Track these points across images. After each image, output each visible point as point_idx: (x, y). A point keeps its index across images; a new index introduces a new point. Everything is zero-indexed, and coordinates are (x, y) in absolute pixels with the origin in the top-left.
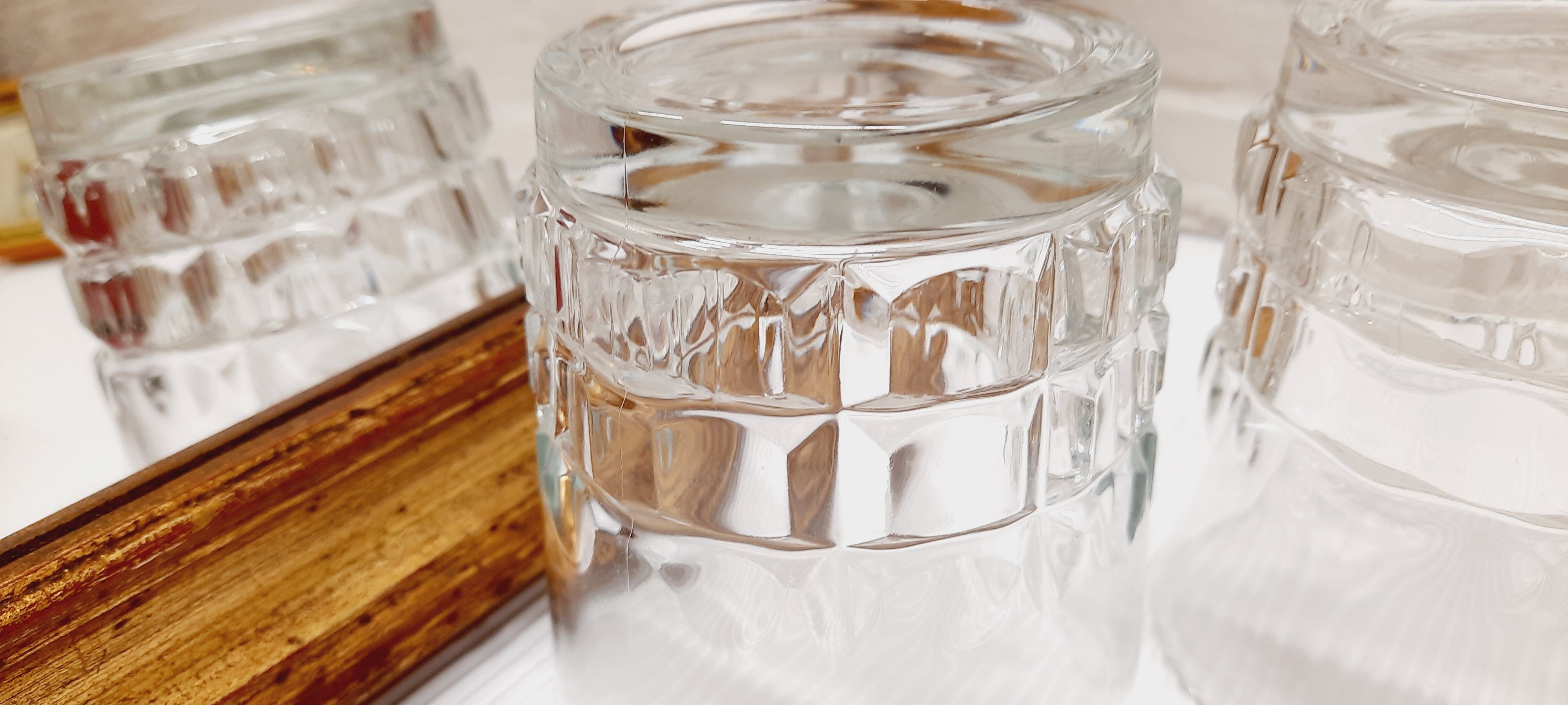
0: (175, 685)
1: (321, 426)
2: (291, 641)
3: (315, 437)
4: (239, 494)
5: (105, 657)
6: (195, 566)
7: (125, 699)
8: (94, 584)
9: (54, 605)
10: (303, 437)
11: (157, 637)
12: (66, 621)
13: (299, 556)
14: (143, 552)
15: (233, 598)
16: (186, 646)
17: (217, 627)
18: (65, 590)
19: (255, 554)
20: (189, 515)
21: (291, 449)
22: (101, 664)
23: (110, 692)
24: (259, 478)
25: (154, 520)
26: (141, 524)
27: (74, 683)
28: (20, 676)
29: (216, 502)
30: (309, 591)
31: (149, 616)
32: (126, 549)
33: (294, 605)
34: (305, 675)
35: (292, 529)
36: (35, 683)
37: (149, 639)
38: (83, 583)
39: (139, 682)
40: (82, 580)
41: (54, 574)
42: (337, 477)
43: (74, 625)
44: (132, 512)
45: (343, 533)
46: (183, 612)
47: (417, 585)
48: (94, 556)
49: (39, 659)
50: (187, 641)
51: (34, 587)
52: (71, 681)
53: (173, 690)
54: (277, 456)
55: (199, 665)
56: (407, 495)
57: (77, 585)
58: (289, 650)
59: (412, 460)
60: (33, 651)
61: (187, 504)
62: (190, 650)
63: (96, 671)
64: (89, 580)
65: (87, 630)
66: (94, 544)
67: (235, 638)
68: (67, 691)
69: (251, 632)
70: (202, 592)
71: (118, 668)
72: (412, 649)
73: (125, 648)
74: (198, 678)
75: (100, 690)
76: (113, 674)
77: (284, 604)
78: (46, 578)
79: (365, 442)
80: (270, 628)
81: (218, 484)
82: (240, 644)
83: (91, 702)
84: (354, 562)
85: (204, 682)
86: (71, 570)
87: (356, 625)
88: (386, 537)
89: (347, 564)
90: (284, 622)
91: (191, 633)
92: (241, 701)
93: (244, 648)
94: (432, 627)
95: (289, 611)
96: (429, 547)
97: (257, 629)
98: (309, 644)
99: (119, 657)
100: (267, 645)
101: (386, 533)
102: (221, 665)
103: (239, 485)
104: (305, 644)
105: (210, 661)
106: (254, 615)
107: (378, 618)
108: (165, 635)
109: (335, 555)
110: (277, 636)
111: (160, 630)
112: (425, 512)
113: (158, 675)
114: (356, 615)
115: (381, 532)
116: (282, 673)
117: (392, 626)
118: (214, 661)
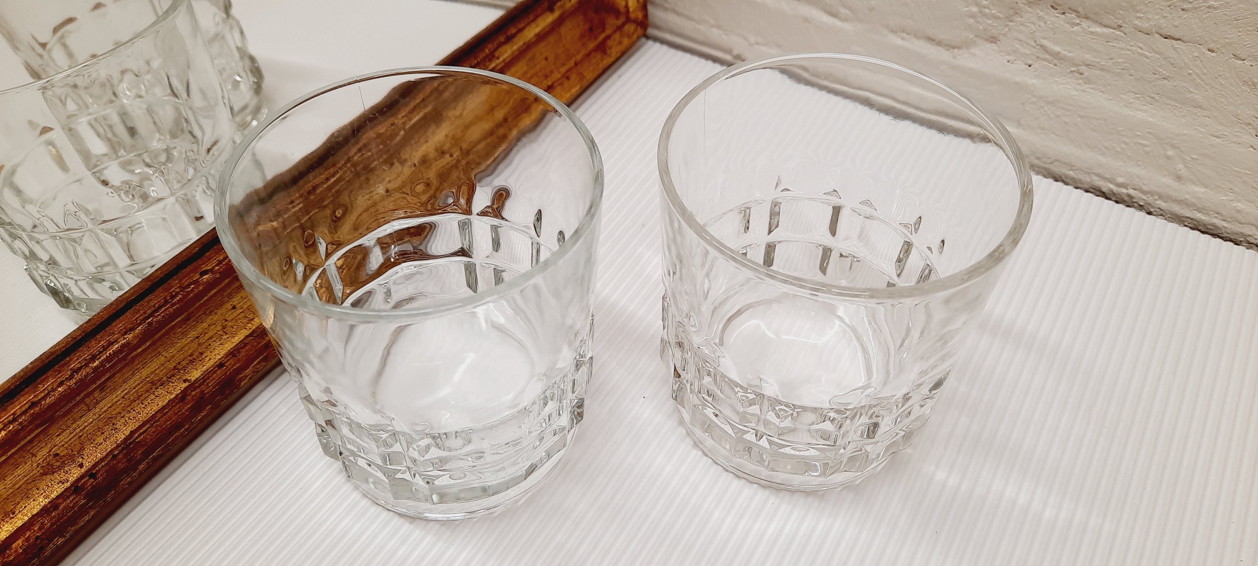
0: (132, 408)
1: (185, 283)
2: (185, 381)
5: (98, 403)
6: (133, 359)
7: (110, 418)
8: (88, 377)
9: (72, 390)
11: (120, 390)
12: (78, 394)
13: (183, 341)
14: (108, 359)
15: (153, 365)
17: (148, 380)
18: (76, 383)
19: (161, 345)
20: (127, 339)
21: (173, 297)
22: (97, 406)
23: (102, 416)
25: (111, 344)
26: (105, 346)
27: (85, 416)
28: (62, 419)
29: (139, 330)
30: (191, 355)
31: (116, 382)
32: (100, 360)
33: (184, 363)
34: (194, 396)
35: (178, 330)
36: (68, 420)
37: (117, 391)
39: (115, 410)
40: (83, 377)
41: (69, 376)
43: (82, 395)
45: (205, 325)
46: (131, 376)
47: (246, 345)
48: (86, 365)
49: (69, 411)
50: (134, 388)
51: (61, 383)
52: (83, 415)
53: (132, 411)
55: (142, 398)
56: (236, 300)
57: (81, 380)
58: (185, 385)
60: (65, 409)
61: (123, 334)
62: (137, 391)
63: (94, 409)
64: (86, 376)
65: (89, 395)
66: (83, 359)
67: (157, 383)
69: (165, 379)
70: (138, 367)
71: (104, 406)
72: (246, 377)
73: (106, 397)
74: (143, 404)
75: (97, 416)
76: (102, 408)
77: (179, 363)
78: (66, 379)
79: (210, 285)
80: (173, 376)
81: (139, 321)
82: (160, 386)
83: (95, 422)
84: (211, 338)
85: (146, 405)
86: (77, 373)
87: (217, 369)
88: (226, 323)
89: (208, 339)
90: (180, 372)
91: (136, 384)
92: (165, 412)
93: (162, 387)
94: (255, 365)
95: (182, 367)
96: (250, 325)
97: (167, 377)
98: (194, 381)
99: (104, 401)
100: (174, 384)
101: (226, 321)
102: (153, 397)
103: (150, 320)
104: (192, 382)
105: (147, 396)
106: (164, 371)
107: (227, 364)
108: (124, 387)
109: (201, 336)
110: (178, 379)
111: (121, 386)
112: (245, 307)
113: (122, 405)
114: (215, 365)
115: (224, 321)
116: (182, 397)
117: (235, 367)
118: (149, 395)
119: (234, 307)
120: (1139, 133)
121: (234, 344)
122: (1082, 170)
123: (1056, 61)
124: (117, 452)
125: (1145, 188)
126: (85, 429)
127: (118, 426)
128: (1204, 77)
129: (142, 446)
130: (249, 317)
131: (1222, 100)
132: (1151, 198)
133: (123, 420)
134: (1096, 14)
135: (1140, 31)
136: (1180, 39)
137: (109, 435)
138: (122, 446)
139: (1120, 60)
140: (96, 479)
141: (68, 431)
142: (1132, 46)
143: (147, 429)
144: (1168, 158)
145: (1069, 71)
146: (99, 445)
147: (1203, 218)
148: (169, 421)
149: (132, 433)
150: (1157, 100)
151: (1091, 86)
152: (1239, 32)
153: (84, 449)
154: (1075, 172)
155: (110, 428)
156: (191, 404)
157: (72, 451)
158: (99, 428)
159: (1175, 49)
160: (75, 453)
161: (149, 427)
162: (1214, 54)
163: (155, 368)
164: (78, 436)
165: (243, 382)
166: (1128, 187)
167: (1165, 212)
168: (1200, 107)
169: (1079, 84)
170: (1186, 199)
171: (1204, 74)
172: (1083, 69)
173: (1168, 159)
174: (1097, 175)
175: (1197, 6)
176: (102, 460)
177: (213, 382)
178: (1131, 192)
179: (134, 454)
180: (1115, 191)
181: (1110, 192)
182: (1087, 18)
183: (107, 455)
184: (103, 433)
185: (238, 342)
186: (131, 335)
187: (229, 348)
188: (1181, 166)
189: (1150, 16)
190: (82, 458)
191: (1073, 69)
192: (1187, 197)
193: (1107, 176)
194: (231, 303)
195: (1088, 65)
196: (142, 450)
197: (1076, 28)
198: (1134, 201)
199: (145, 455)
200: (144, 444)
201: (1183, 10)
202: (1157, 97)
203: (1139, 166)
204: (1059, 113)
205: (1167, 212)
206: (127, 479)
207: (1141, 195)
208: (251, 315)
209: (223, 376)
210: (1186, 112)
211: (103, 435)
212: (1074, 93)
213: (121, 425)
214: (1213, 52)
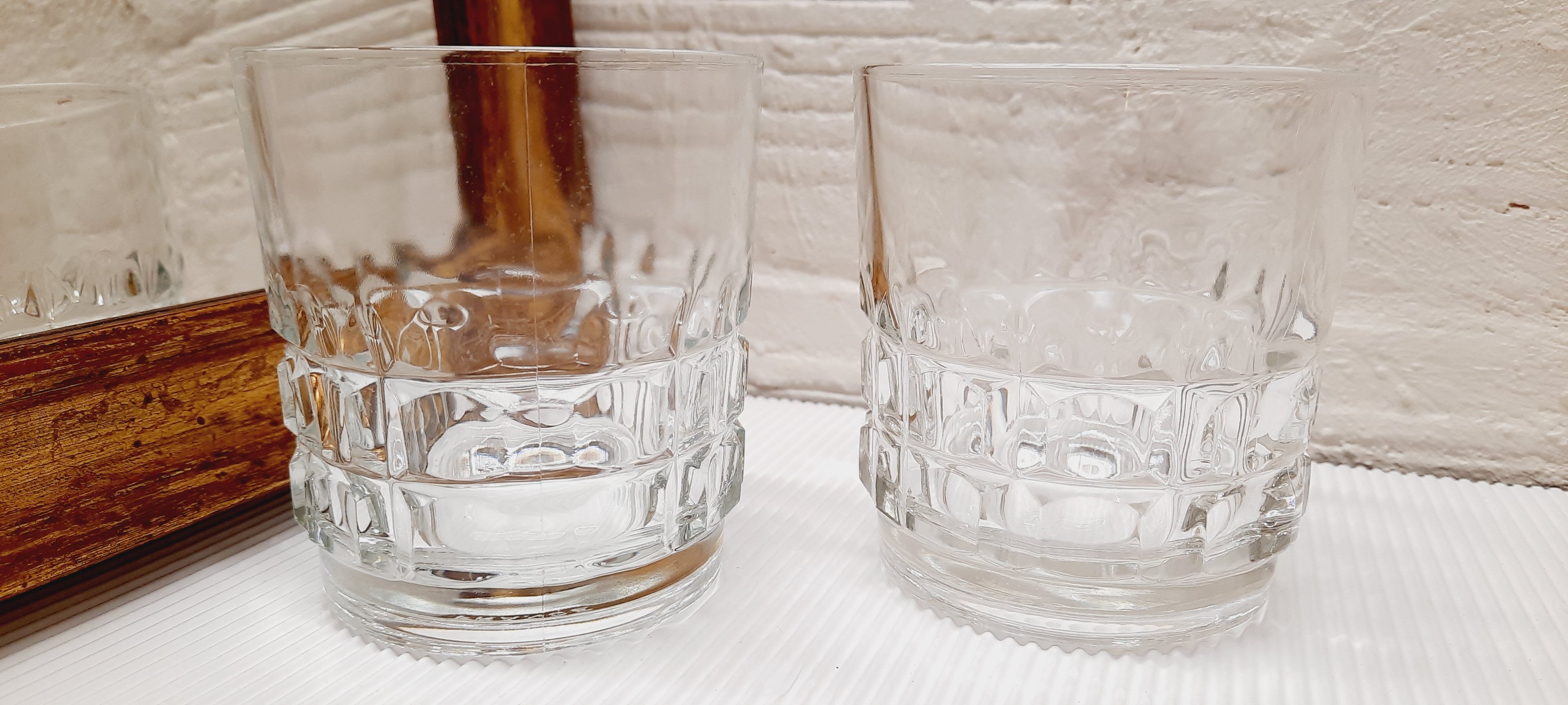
125: (1366, 435)
128: (1387, 243)
131: (1423, 270)
132: (1379, 451)
144: (1381, 377)
147: (1463, 463)
152: (1410, 167)
162: (1388, 207)
166: (1342, 441)
168: (1398, 289)
170: (1429, 437)
171: (1386, 238)
173: (1382, 379)
178: (1348, 447)
180: (1325, 453)
188: (1402, 386)
192: (1428, 433)
198: (1357, 461)
203: (1345, 402)
205: (1409, 467)
207: (1365, 449)
210: (1380, 301)
214: (1386, 204)
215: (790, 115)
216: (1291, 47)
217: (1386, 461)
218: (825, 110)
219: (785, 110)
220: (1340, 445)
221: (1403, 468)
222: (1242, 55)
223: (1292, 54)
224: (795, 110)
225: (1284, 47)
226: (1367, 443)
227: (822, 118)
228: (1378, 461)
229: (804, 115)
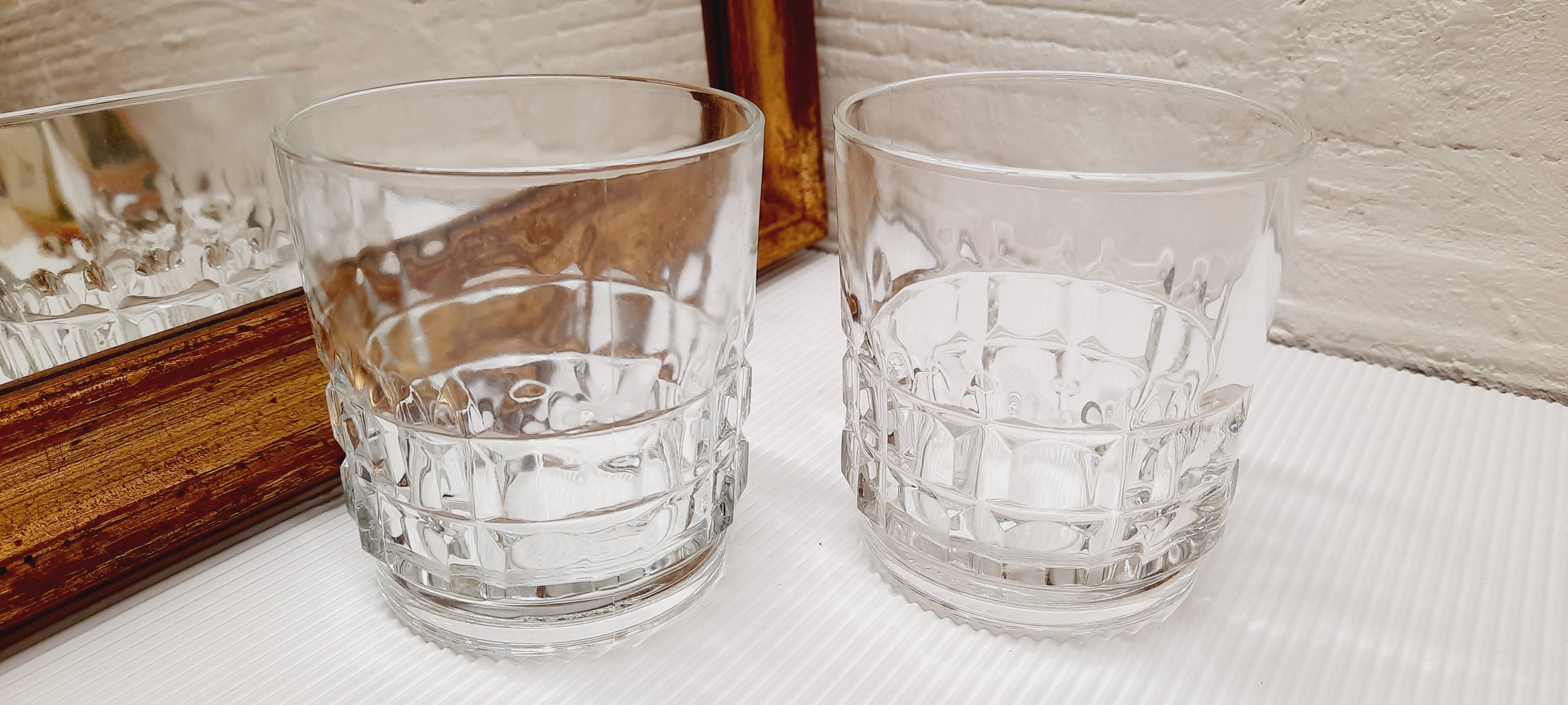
0: (108, 489)
1: (218, 334)
2: (188, 472)
3: (214, 340)
4: (160, 368)
5: (64, 463)
6: (127, 412)
7: (74, 493)
8: (60, 409)
9: (36, 419)
10: (205, 338)
11: (98, 457)
12: (41, 431)
13: (198, 420)
14: (94, 395)
15: (151, 440)
16: (117, 466)
17: (139, 457)
18: (43, 410)
19: (168, 412)
20: (125, 377)
21: (196, 346)
22: (61, 467)
23: (65, 487)
24: (173, 360)
25: (102, 377)
26: (94, 378)
27: (43, 476)
28: (9, 463)
29: (143, 371)
30: (204, 444)
31: (95, 441)
32: (83, 392)
33: (193, 451)
34: (197, 493)
35: (194, 398)
36: (18, 469)
37: (93, 457)
38: (54, 407)
40: (54, 406)
41: (36, 400)
42: (227, 369)
43: (46, 435)
44: (88, 371)
45: (231, 410)
46: (118, 444)
48: (63, 394)
49: (21, 453)
50: (118, 463)
51: (22, 406)
52: (41, 475)
54: (187, 348)
55: (126, 479)
56: (278, 391)
57: (50, 408)
58: (186, 477)
59: (281, 366)
60: (19, 447)
61: (125, 370)
62: (120, 469)
63: (57, 471)
64: (58, 406)
65: (54, 440)
66: (63, 386)
67: (150, 466)
68: (38, 481)
69: (162, 463)
70: (130, 432)
71: (71, 472)
73: (77, 460)
74: (124, 487)
75: (59, 484)
76: (68, 475)
77: (186, 449)
78: (32, 403)
79: (248, 347)
80: (175, 462)
81: (145, 361)
82: (154, 471)
83: (53, 491)
84: (236, 430)
85: (128, 489)
86: (48, 400)
87: (234, 468)
88: (260, 417)
89: (232, 430)
90: (185, 461)
91: (121, 458)
92: (151, 504)
93: (155, 473)
94: (287, 477)
95: (189, 455)
96: (290, 427)
97: (166, 463)
98: (201, 475)
99: (73, 465)
100: (172, 473)
101: (260, 414)
102: (140, 481)
103: (160, 363)
104: (198, 475)
105: (133, 478)
106: (164, 453)
107: (250, 466)
108: (103, 456)
109: (223, 424)
110: (179, 468)
111: (101, 452)
112: (289, 404)
113: (97, 482)
114: (234, 462)
115: (257, 414)
116: (180, 492)
117: (260, 472)
118: (135, 479)
119: (274, 401)
120: (1450, 279)
121: (265, 444)
122: (1388, 345)
123: (1328, 202)
124: (71, 539)
125: (1474, 355)
126: (37, 496)
127: (83, 506)
128: (1515, 190)
129: (109, 540)
130: (292, 417)
131: (1545, 217)
132: (1486, 370)
133: (92, 501)
134: (1365, 131)
135: (1422, 146)
136: (1474, 147)
137: (68, 514)
138: (82, 532)
139: (1406, 187)
140: (33, 566)
141: (14, 490)
142: (1417, 166)
143: (122, 520)
144: (1495, 307)
145: (1346, 212)
146: (51, 523)
147: (1561, 387)
148: (155, 516)
149: (100, 519)
150: (1463, 233)
151: (1377, 228)
152: (1544, 124)
153: (29, 524)
154: (1380, 347)
155: (73, 506)
156: (190, 502)
157: (12, 522)
158: (57, 502)
159: (1470, 160)
160: (14, 525)
161: (126, 518)
162: (1520, 159)
163: (152, 446)
164: (25, 503)
165: (267, 496)
166: (1453, 359)
167: (1508, 387)
168: (1520, 232)
169: (1362, 227)
170: (1532, 363)
171: (1514, 186)
172: (1362, 206)
173: (1495, 309)
174: (1407, 347)
175: (1484, 100)
176: (50, 543)
177: (227, 483)
178: (1458, 364)
179: (96, 547)
180: (1437, 367)
181: (1431, 369)
182: (1355, 140)
183: (59, 538)
184: (60, 510)
185: (271, 442)
186: (132, 374)
187: (257, 447)
188: (1513, 317)
189: (1431, 123)
190: (23, 534)
191: (1350, 209)
192: (1532, 359)
193: (1422, 347)
194: (271, 393)
195: (1368, 201)
196: (109, 543)
197: (1345, 156)
198: (1465, 377)
199: (112, 551)
200: (113, 538)
201: (1469, 109)
202: (1462, 228)
203: (1460, 326)
204: (1343, 269)
205: (1510, 386)
206: (76, 579)
207: (1472, 368)
208: (295, 416)
209: (241, 478)
210: (1503, 241)
211: (60, 512)
212: (1357, 239)
213: (87, 506)
214: (1518, 156)
215: (990, 41)
216: (1445, 8)
217: (1492, 379)
218: (1020, 38)
219: (986, 36)
220: (1451, 362)
221: (1504, 388)
222: (1399, 13)
223: (1445, 15)
224: (995, 36)
225: (1438, 8)
226: (1475, 363)
227: (1017, 44)
228: (1484, 378)
229: (1002, 42)
